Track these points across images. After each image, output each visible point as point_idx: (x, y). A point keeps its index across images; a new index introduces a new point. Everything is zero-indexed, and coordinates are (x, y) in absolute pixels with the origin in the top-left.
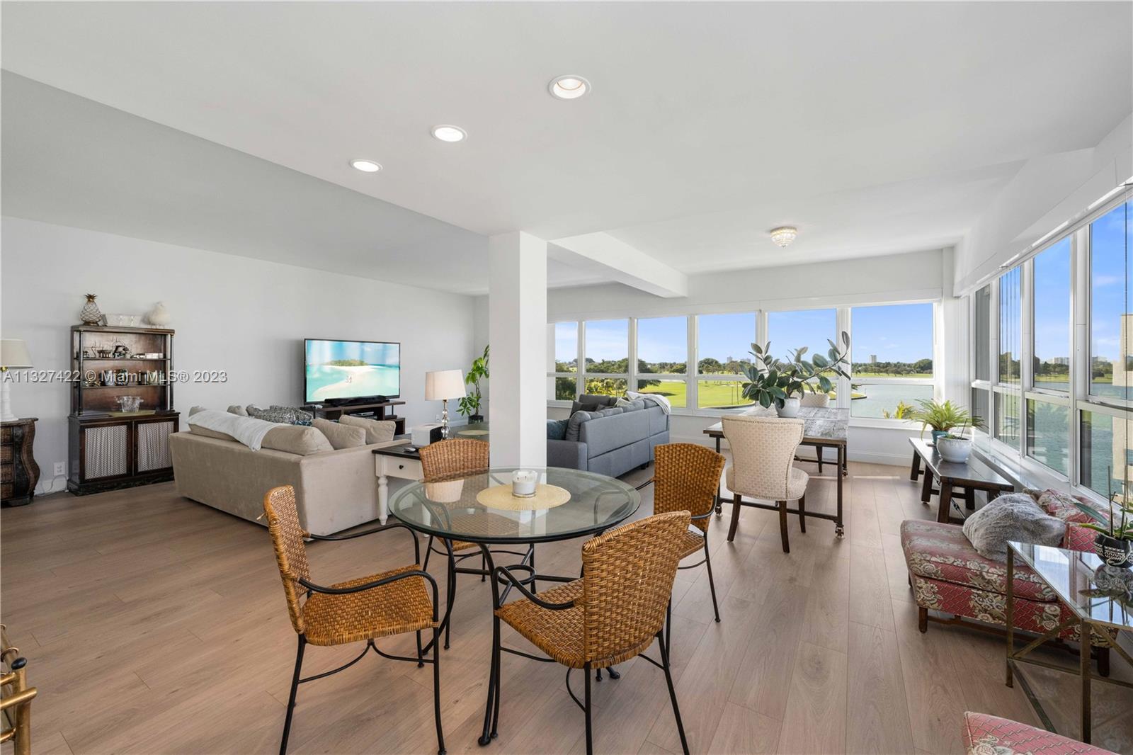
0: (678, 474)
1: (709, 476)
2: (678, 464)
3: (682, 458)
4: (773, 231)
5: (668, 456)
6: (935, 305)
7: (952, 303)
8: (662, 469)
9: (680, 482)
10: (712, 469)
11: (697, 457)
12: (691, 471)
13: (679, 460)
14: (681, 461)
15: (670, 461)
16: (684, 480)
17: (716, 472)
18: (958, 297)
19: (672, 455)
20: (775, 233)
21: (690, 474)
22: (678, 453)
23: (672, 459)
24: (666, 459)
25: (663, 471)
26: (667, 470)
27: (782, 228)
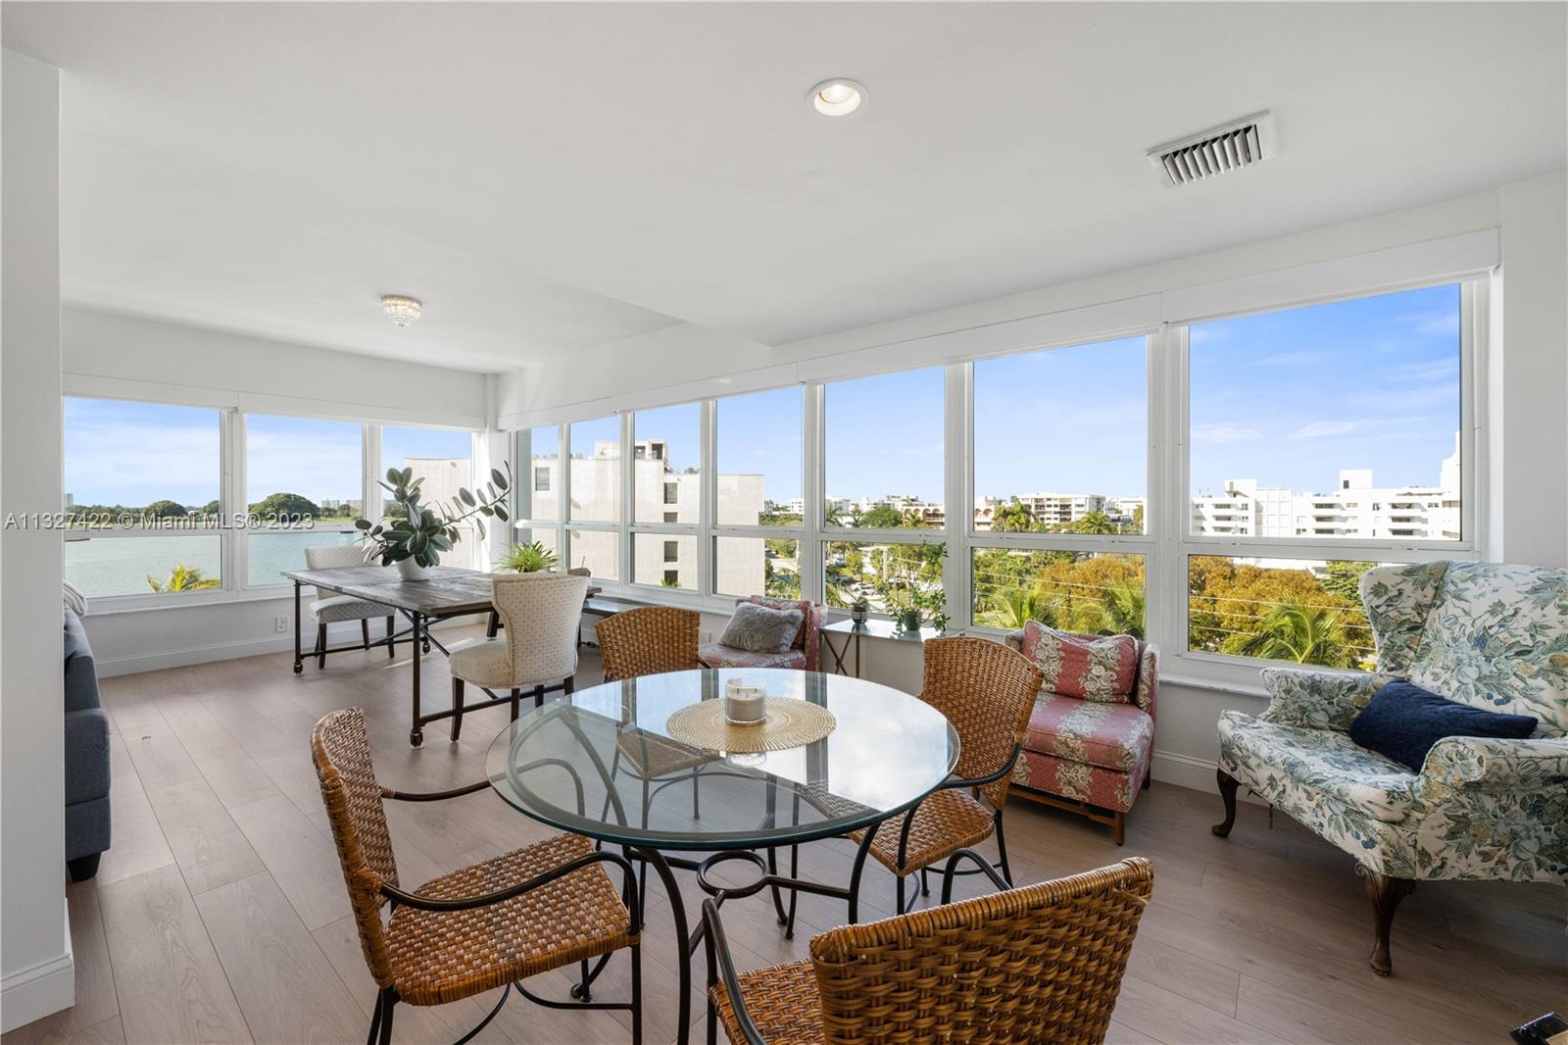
0: (639, 654)
1: (685, 641)
2: (637, 640)
3: (641, 630)
4: (385, 297)
5: (620, 634)
6: (474, 435)
7: (496, 435)
8: (617, 655)
9: (645, 663)
10: (689, 631)
11: (662, 622)
12: (658, 644)
13: (636, 634)
14: (640, 634)
15: (625, 639)
16: (650, 658)
17: (694, 633)
18: (500, 431)
19: (625, 629)
20: (388, 301)
21: (656, 647)
22: (633, 625)
23: (626, 636)
24: (619, 637)
25: (619, 657)
26: (624, 654)
27: (409, 299)
